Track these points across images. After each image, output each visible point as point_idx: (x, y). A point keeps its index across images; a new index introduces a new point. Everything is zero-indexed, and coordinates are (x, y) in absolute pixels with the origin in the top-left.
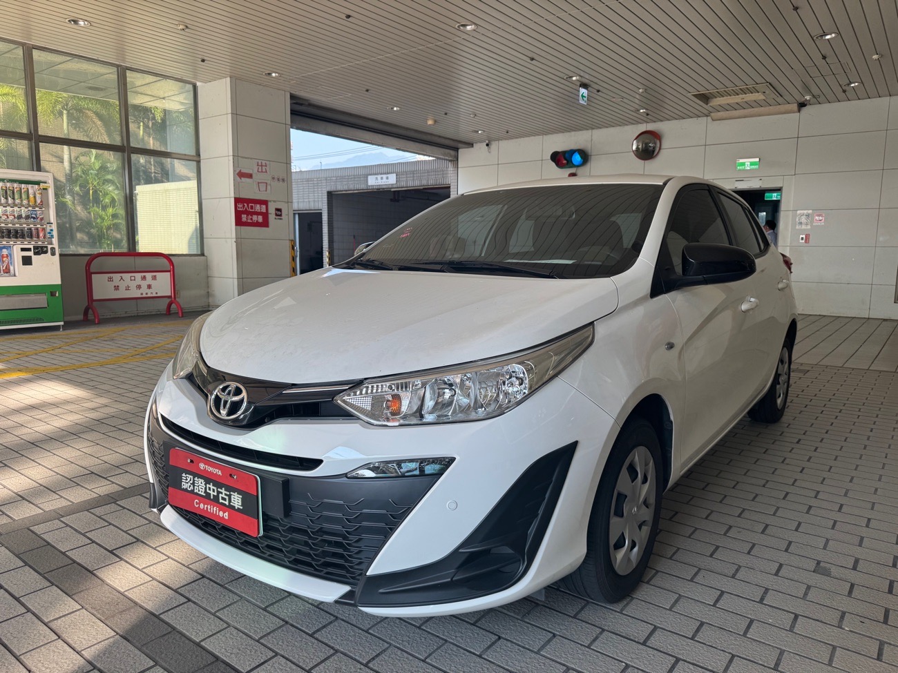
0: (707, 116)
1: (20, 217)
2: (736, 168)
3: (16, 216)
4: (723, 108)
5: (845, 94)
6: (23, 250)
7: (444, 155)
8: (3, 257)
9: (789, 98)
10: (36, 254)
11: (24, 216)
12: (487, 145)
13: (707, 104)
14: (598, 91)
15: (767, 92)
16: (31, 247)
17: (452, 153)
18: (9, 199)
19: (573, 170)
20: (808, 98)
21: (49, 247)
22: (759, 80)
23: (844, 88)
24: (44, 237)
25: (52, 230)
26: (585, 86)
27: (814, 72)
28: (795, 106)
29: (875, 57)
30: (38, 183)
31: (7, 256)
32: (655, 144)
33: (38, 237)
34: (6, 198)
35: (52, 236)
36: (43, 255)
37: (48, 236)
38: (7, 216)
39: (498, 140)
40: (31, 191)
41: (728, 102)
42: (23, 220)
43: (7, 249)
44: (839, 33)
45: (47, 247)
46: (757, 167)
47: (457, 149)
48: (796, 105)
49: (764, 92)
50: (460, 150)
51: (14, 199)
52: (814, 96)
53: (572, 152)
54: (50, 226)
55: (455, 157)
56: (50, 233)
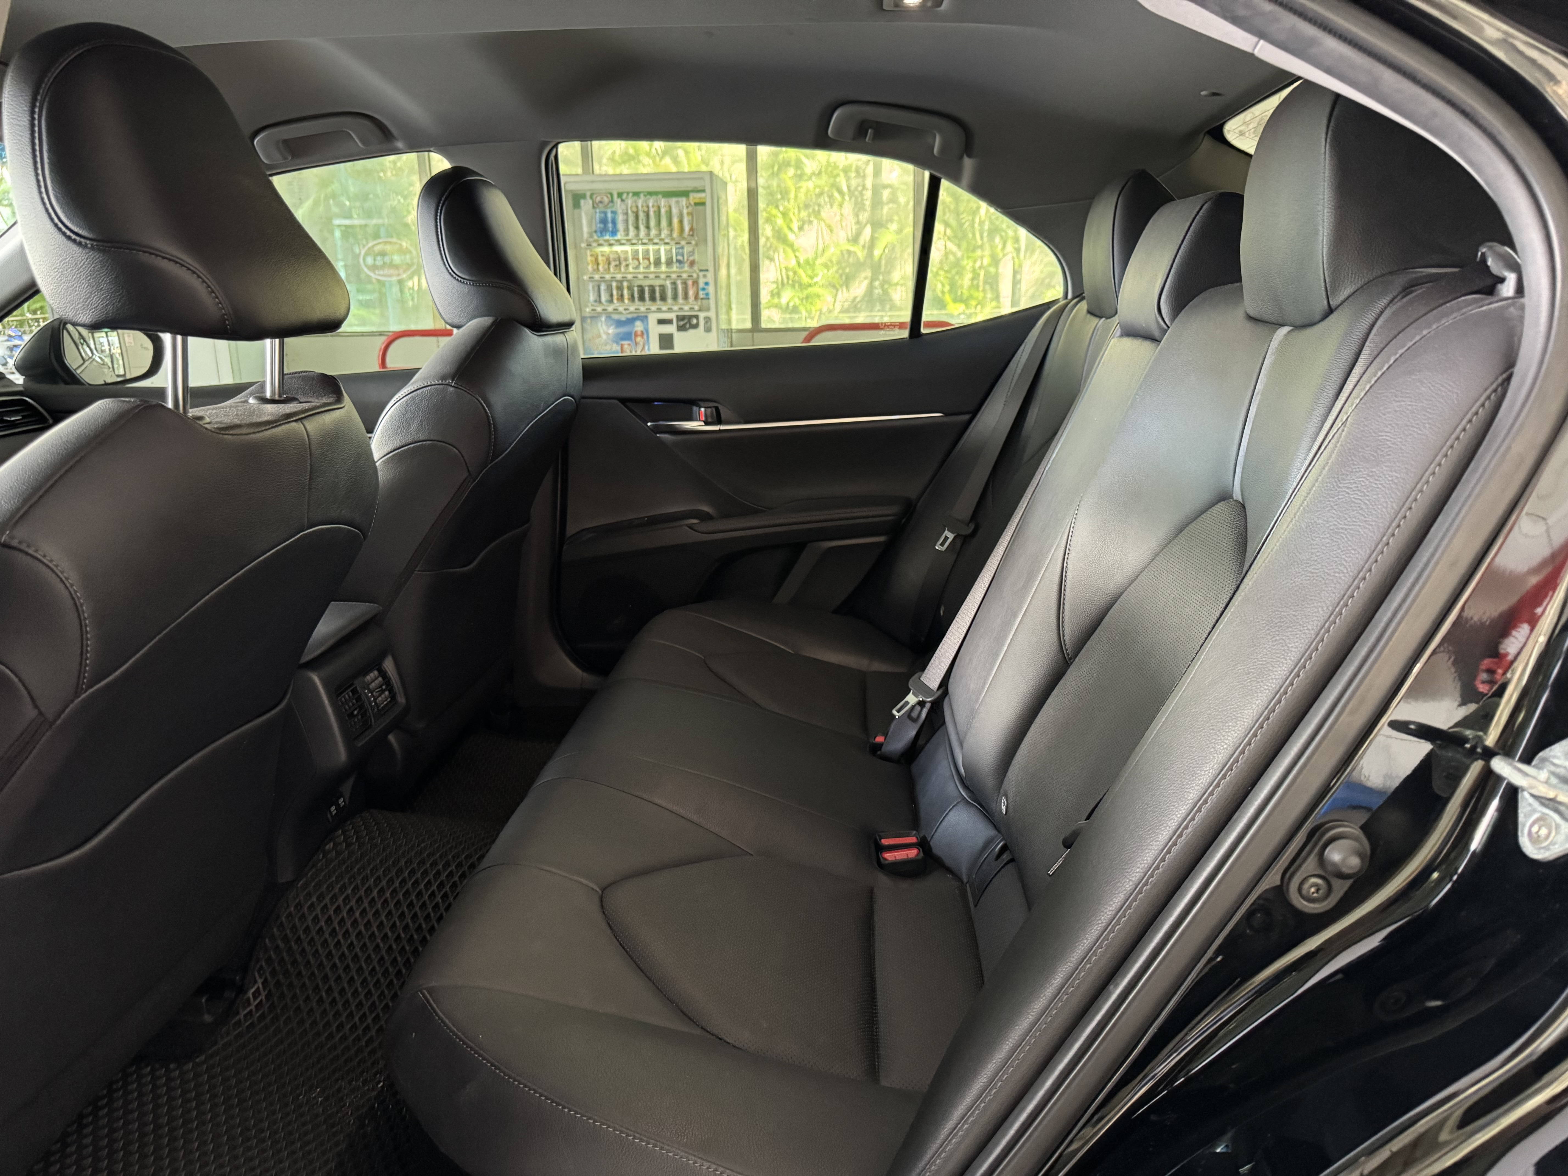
1: (657, 262)
3: (652, 260)
6: (661, 322)
8: (636, 335)
10: (681, 328)
11: (663, 259)
16: (672, 316)
18: (642, 228)
21: (702, 315)
24: (696, 297)
25: (707, 284)
30: (685, 194)
31: (642, 334)
33: (686, 297)
34: (637, 228)
35: (707, 294)
36: (691, 332)
37: (701, 294)
38: (638, 260)
40: (675, 211)
42: (664, 268)
43: (642, 321)
45: (697, 317)
51: (648, 227)
54: (705, 276)
56: (704, 289)
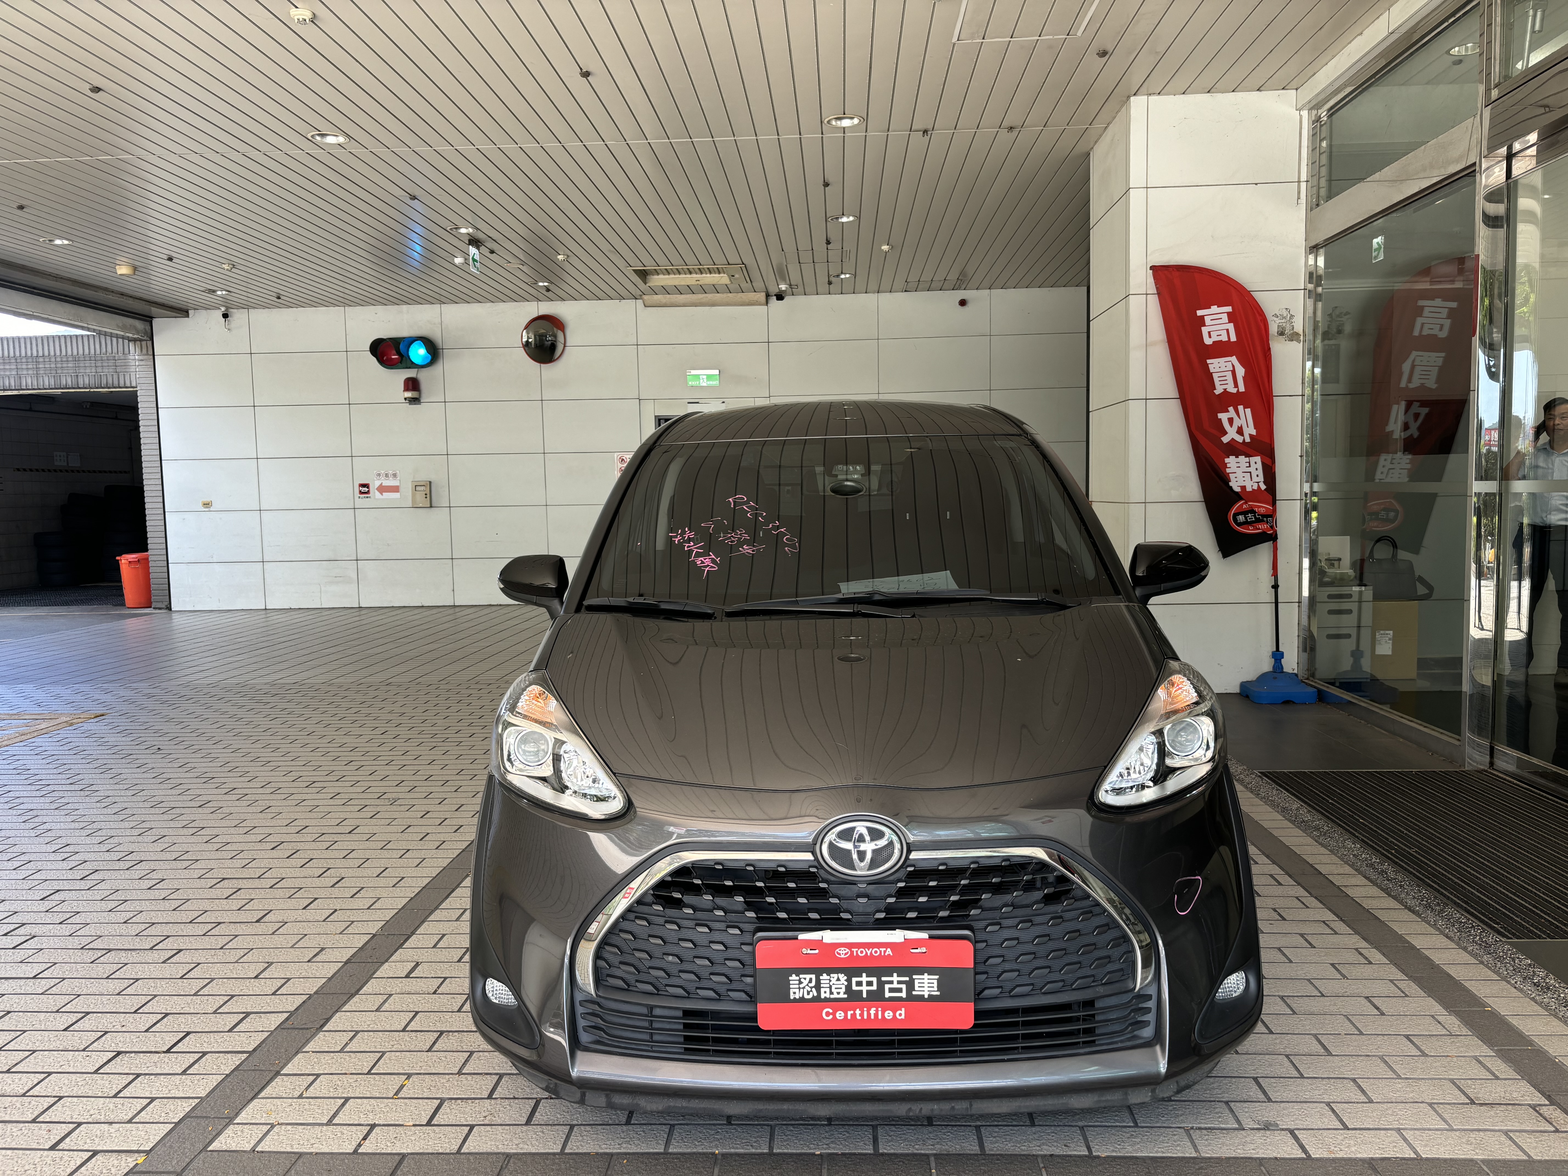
0: (636, 299)
2: (687, 383)
4: (665, 290)
5: (831, 285)
7: (124, 328)
9: (758, 284)
12: (225, 316)
13: (645, 283)
14: (492, 252)
15: (737, 276)
17: (139, 325)
19: (411, 373)
20: (783, 287)
22: (734, 258)
23: (832, 279)
26: (474, 242)
27: (806, 257)
28: (762, 296)
29: (885, 248)
32: (555, 336)
39: (247, 307)
41: (676, 283)
44: (859, 218)
46: (715, 383)
47: (148, 319)
48: (764, 294)
49: (733, 276)
50: (155, 322)
52: (790, 285)
53: (411, 341)
55: (145, 333)
